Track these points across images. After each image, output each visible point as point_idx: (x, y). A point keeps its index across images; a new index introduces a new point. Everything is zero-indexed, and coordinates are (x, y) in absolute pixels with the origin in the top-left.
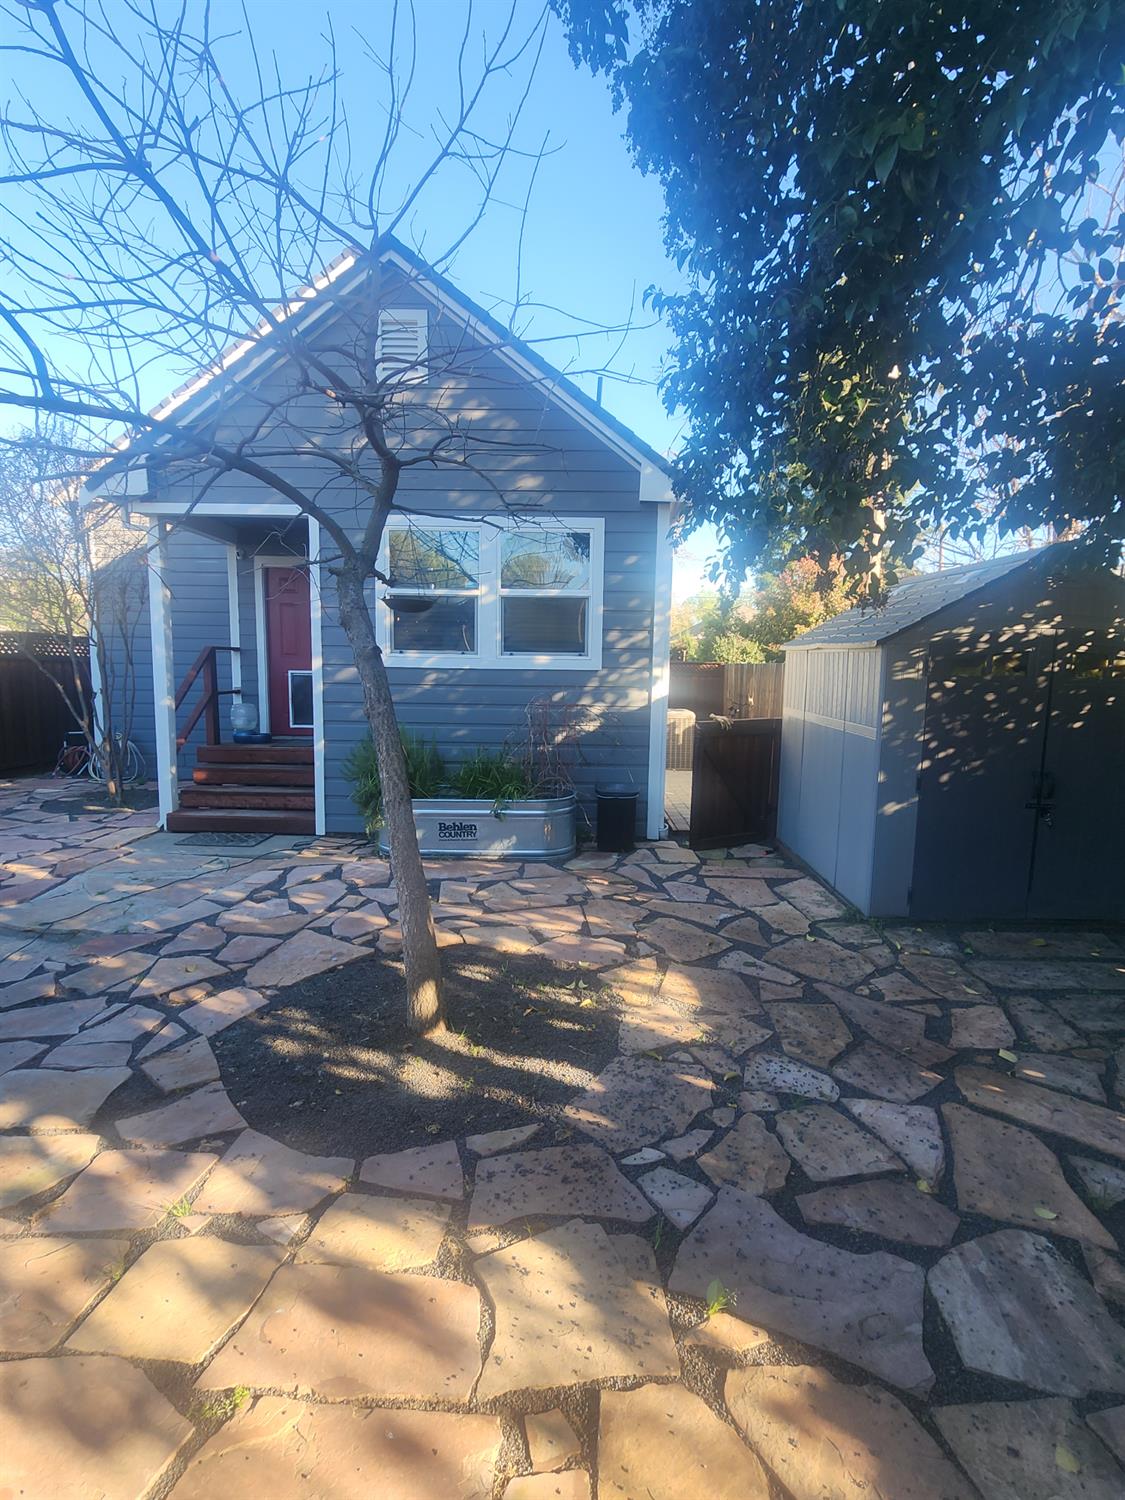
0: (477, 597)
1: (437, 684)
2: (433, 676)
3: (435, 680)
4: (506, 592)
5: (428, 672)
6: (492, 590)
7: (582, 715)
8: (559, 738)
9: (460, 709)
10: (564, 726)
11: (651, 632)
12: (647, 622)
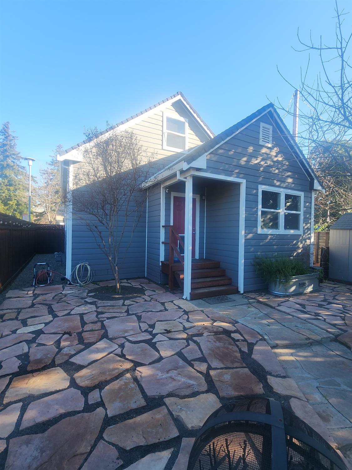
0: (279, 212)
1: (271, 239)
2: (270, 237)
3: (270, 238)
4: (285, 211)
5: (269, 235)
6: (283, 211)
7: (298, 248)
8: (295, 254)
9: (275, 247)
10: (295, 251)
11: (310, 224)
12: (310, 221)
